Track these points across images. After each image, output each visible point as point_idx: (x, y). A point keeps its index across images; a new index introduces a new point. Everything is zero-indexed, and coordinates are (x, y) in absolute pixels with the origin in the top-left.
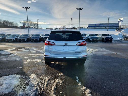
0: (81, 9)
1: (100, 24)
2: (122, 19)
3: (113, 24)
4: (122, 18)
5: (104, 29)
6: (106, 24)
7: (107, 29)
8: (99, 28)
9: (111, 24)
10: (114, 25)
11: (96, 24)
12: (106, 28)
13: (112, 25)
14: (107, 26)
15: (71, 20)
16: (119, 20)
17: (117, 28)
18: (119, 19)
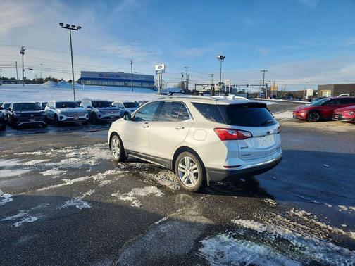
0: (73, 26)
1: (113, 75)
2: (163, 68)
3: (142, 76)
4: (163, 66)
5: (122, 86)
6: (127, 75)
7: (130, 87)
8: (111, 84)
9: (138, 76)
10: (144, 79)
11: (101, 74)
12: (128, 85)
13: (140, 79)
14: (130, 80)
15: (22, 53)
16: (157, 69)
17: (151, 86)
18: (157, 67)
